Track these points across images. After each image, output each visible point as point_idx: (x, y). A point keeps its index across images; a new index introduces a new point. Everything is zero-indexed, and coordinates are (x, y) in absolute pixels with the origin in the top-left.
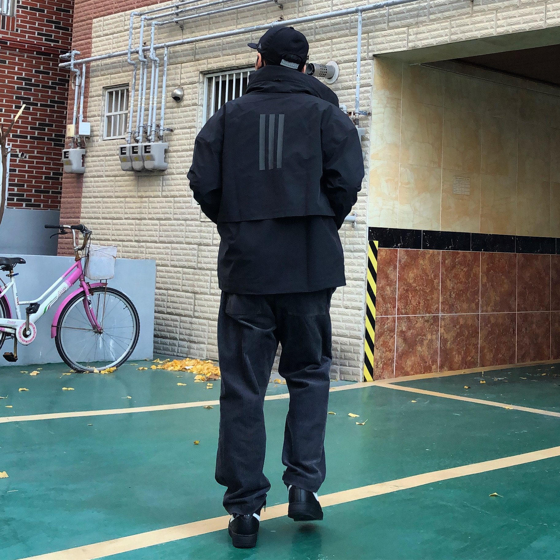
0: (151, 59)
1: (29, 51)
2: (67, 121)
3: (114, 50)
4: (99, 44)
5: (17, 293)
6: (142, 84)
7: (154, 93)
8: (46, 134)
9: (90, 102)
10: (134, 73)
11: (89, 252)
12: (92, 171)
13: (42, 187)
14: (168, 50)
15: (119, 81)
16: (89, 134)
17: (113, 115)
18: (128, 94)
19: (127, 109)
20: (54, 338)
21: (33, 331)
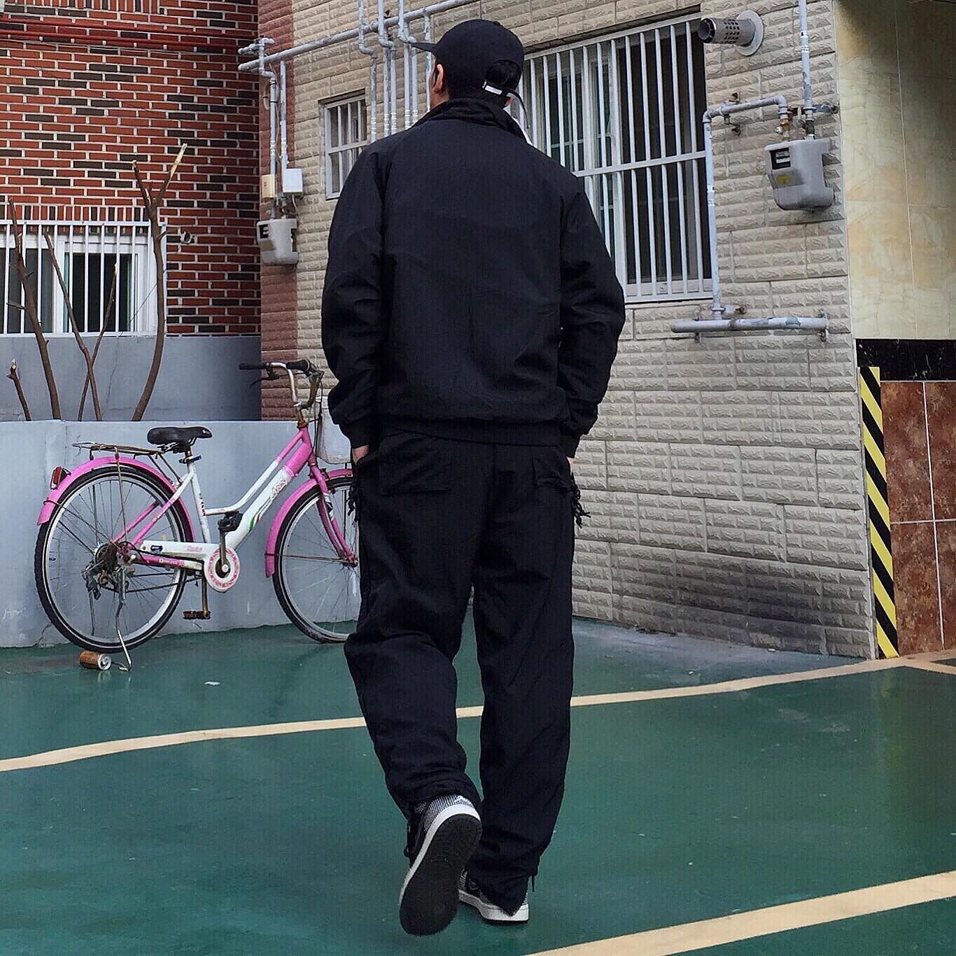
0: (401, 41)
1: (186, 46)
2: (260, 168)
3: (334, 31)
4: (306, 22)
5: (200, 494)
6: (389, 89)
7: (411, 104)
8: (226, 197)
9: (298, 130)
10: (373, 69)
11: (321, 412)
12: (310, 260)
13: (226, 295)
14: (432, 20)
15: (347, 87)
16: (301, 191)
17: (341, 152)
18: (364, 109)
19: (365, 139)
20: (272, 577)
21: (233, 566)
